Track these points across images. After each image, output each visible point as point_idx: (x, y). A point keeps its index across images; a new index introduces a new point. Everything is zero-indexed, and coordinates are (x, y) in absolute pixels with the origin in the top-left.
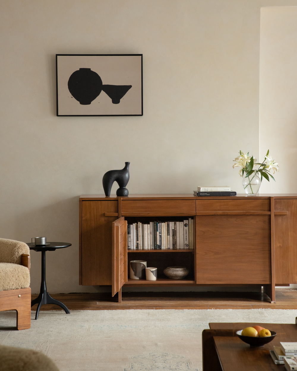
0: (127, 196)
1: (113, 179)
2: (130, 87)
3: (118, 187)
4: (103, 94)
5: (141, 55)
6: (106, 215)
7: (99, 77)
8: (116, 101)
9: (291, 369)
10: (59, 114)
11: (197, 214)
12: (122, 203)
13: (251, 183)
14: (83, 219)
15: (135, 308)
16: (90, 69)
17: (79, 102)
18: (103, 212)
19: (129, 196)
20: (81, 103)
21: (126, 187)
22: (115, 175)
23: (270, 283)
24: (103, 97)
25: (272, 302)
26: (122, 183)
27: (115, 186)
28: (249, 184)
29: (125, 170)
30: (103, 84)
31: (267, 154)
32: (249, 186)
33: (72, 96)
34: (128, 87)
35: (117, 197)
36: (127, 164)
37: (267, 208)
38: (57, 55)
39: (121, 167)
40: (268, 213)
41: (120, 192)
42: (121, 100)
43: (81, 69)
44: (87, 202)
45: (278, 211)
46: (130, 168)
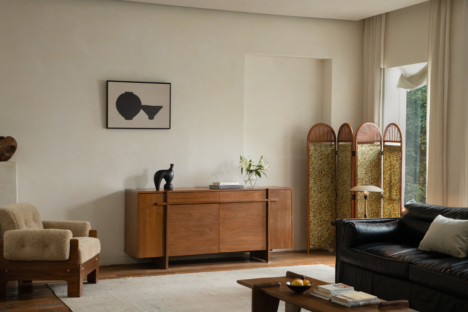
0: (172, 189)
1: (162, 176)
2: (162, 107)
3: (165, 183)
4: (142, 111)
5: (170, 84)
6: (158, 204)
7: (139, 99)
8: (151, 117)
9: (349, 302)
10: (108, 127)
11: (221, 202)
12: (169, 195)
13: (250, 179)
14: (141, 207)
15: (179, 273)
16: (133, 93)
17: (124, 118)
18: (155, 202)
19: (173, 190)
20: (126, 119)
21: (171, 183)
22: (164, 174)
23: (265, 249)
24: (142, 114)
25: (269, 262)
26: (169, 179)
27: (163, 182)
28: (248, 180)
29: (170, 170)
30: (142, 104)
31: (261, 158)
32: (249, 181)
33: (119, 113)
34: (160, 107)
35: (164, 190)
36: (172, 165)
37: (265, 197)
38: (108, 81)
39: (168, 168)
40: (267, 200)
41: (167, 187)
42: (155, 117)
43: (126, 92)
44: (144, 194)
45: (272, 199)
46: (174, 169)
